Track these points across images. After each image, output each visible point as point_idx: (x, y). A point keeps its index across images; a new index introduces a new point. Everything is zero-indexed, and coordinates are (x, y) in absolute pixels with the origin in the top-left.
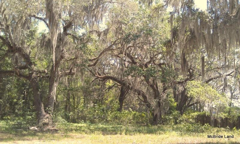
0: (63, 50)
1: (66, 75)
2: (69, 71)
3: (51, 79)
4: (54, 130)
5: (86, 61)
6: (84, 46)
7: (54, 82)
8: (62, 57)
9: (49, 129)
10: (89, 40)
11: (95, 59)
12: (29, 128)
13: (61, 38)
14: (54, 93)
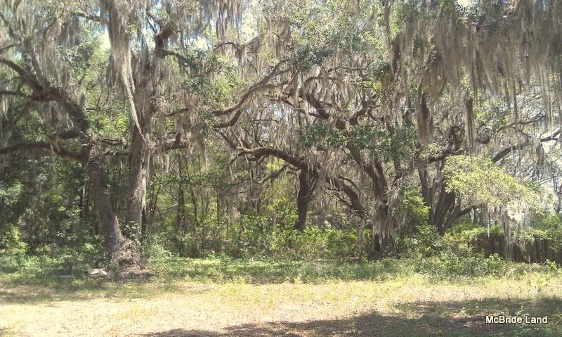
0: (154, 93)
1: (167, 148)
2: (174, 140)
3: (132, 160)
4: (143, 274)
5: (209, 117)
6: (201, 82)
7: (139, 167)
8: (153, 109)
9: (132, 274)
10: (214, 66)
11: (231, 110)
12: (86, 273)
13: (149, 64)
14: (141, 193)
